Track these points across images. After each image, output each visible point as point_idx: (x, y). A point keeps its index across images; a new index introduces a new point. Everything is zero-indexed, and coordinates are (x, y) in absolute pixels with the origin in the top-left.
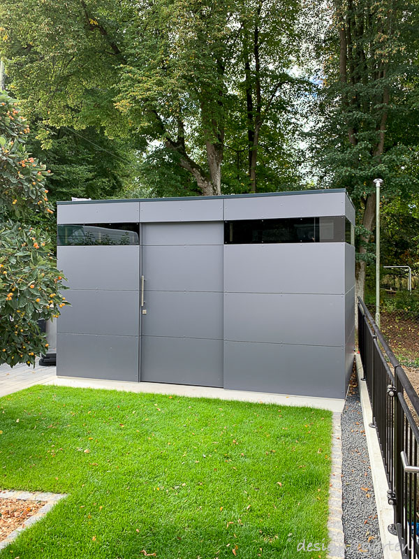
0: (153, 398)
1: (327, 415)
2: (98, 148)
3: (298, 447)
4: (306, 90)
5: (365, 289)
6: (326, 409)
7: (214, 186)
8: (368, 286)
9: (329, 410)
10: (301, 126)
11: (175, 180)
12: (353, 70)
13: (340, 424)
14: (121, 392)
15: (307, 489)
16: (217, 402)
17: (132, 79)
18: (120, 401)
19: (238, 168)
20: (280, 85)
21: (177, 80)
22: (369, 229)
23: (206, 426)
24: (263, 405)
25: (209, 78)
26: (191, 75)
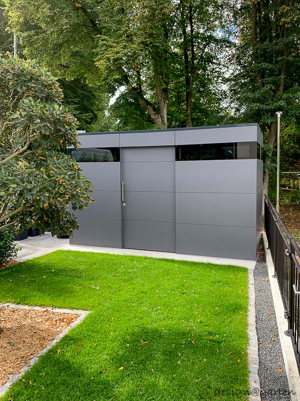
0: (132, 258)
1: (245, 270)
2: (80, 91)
3: (227, 288)
4: (227, 47)
5: (269, 188)
6: (244, 266)
7: (162, 117)
8: (271, 186)
9: (246, 267)
10: (223, 73)
11: (136, 114)
12: (262, 32)
13: (253, 276)
14: (112, 255)
15: (234, 312)
16: (173, 261)
17: (106, 45)
18: (112, 260)
19: (178, 104)
20: (208, 44)
21: (138, 45)
22: (272, 146)
23: (168, 275)
24: (203, 264)
25: (160, 42)
26: (147, 41)
